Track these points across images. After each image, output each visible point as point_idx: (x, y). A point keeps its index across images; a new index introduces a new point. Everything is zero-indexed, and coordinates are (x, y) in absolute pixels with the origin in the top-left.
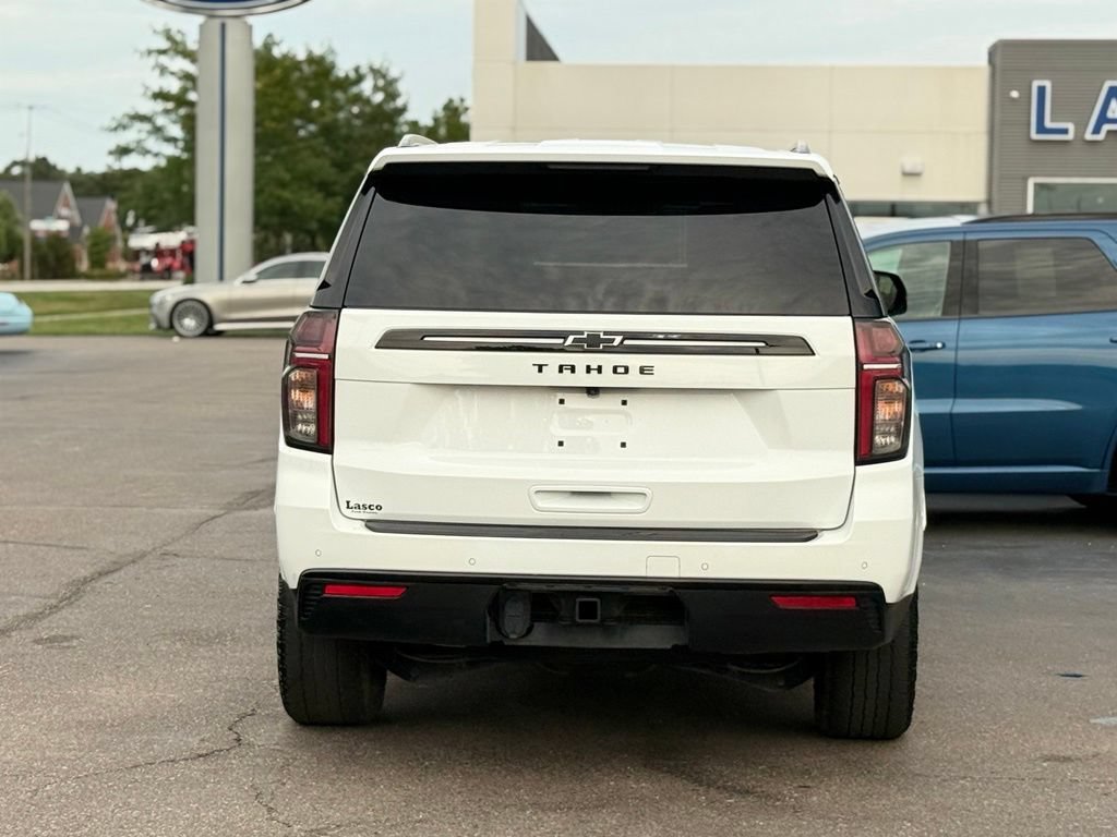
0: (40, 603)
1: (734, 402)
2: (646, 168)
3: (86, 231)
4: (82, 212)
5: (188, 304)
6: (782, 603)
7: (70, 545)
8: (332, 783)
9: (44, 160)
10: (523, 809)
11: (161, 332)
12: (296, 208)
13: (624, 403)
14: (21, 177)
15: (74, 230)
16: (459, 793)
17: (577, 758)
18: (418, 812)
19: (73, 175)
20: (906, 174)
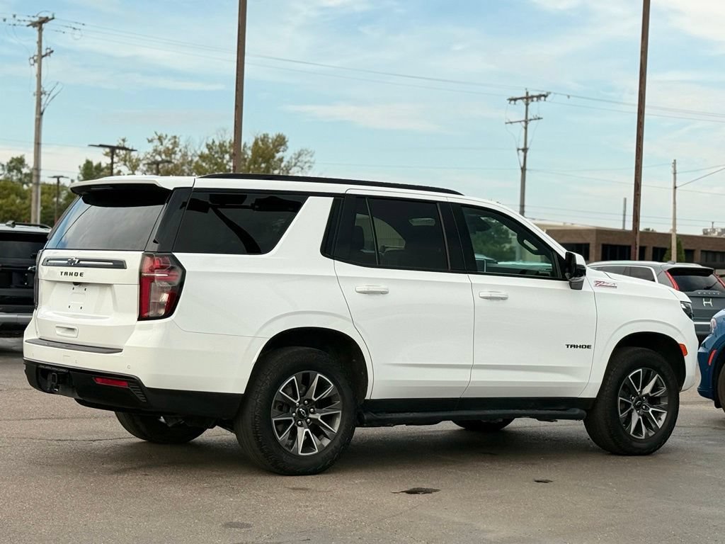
13: (85, 290)
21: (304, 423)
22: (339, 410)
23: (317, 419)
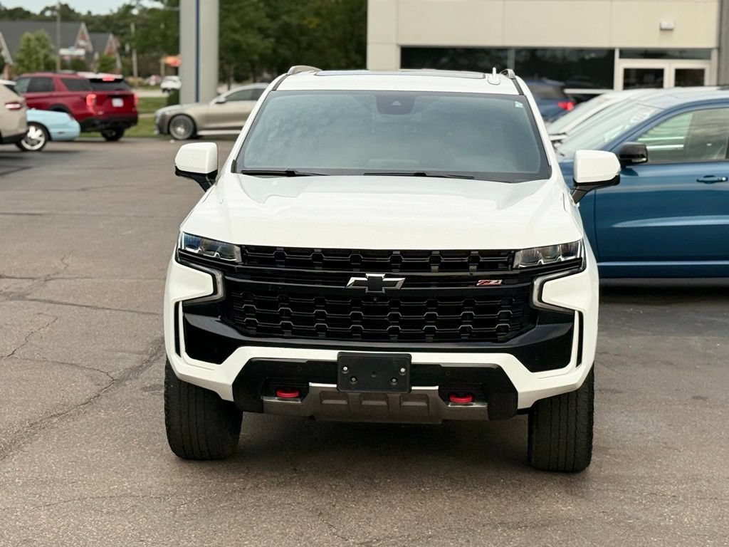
0: (138, 358)
3: (96, 56)
4: (93, 43)
5: (181, 117)
7: (146, 311)
8: (366, 505)
9: (66, 6)
10: (496, 528)
11: (162, 135)
12: (244, 46)
14: (53, 19)
15: (88, 54)
16: (451, 514)
17: (520, 485)
18: (427, 529)
19: (85, 16)
20: (662, 29)
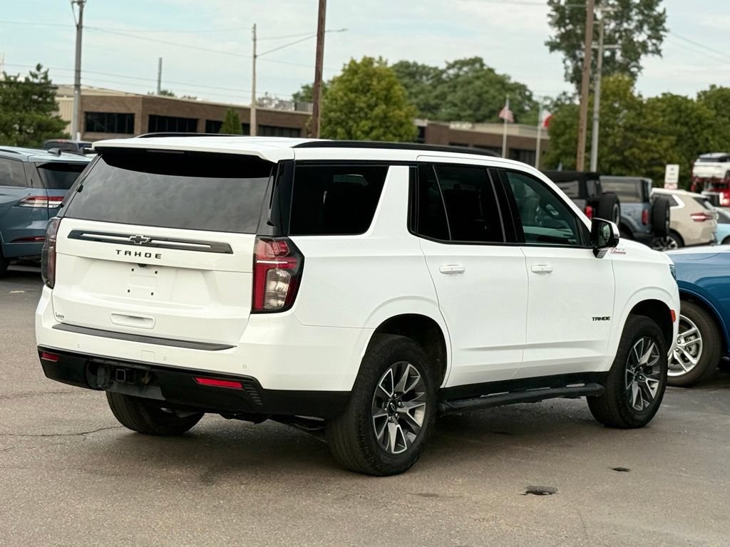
1: (200, 274)
2: (183, 153)
6: (201, 381)
13: (156, 272)
21: (393, 418)
22: (423, 401)
23: (406, 414)
